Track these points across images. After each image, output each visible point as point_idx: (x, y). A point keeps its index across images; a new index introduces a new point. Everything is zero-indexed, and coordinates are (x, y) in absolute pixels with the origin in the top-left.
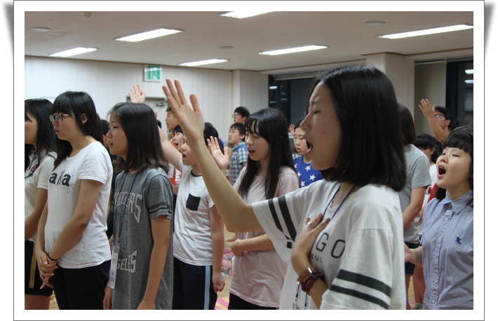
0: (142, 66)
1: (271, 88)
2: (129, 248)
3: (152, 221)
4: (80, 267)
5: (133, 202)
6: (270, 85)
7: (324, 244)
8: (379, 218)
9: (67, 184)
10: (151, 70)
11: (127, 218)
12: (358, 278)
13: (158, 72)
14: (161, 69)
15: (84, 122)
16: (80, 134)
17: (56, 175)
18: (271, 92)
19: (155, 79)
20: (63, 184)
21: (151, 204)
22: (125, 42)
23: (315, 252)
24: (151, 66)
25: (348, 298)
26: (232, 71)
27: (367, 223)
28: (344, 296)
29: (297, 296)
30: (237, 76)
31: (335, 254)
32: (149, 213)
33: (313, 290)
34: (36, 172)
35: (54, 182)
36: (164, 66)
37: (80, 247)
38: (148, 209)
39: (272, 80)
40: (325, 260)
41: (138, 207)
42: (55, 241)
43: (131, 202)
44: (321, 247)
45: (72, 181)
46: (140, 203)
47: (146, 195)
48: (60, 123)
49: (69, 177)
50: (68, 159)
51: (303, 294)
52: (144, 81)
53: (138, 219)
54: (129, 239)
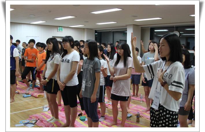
0: (57, 27)
1: (96, 34)
2: (88, 80)
3: (96, 73)
4: (72, 85)
5: (90, 68)
6: (95, 33)
7: (167, 76)
8: (181, 69)
9: (69, 62)
10: (60, 28)
11: (88, 72)
12: (178, 83)
13: (62, 29)
14: (63, 28)
15: (72, 44)
16: (71, 47)
17: (64, 60)
18: (96, 35)
19: (61, 31)
20: (67, 62)
21: (95, 68)
22: (56, 20)
23: (164, 77)
24: (60, 27)
25: (175, 87)
26: (84, 29)
27: (179, 70)
28: (174, 86)
29: (156, 89)
30: (86, 30)
31: (170, 78)
32: (94, 71)
33: (165, 86)
34: (53, 59)
35: (63, 62)
36: (64, 27)
37: (72, 80)
38: (94, 70)
39: (96, 32)
40: (167, 79)
41: (92, 69)
42: (65, 79)
43: (90, 67)
44: (166, 76)
45: (70, 61)
46: (92, 68)
47: (94, 66)
48: (65, 45)
49: (69, 60)
50: (66, 55)
51: (162, 87)
52: (58, 31)
53: (91, 72)
54: (89, 77)
